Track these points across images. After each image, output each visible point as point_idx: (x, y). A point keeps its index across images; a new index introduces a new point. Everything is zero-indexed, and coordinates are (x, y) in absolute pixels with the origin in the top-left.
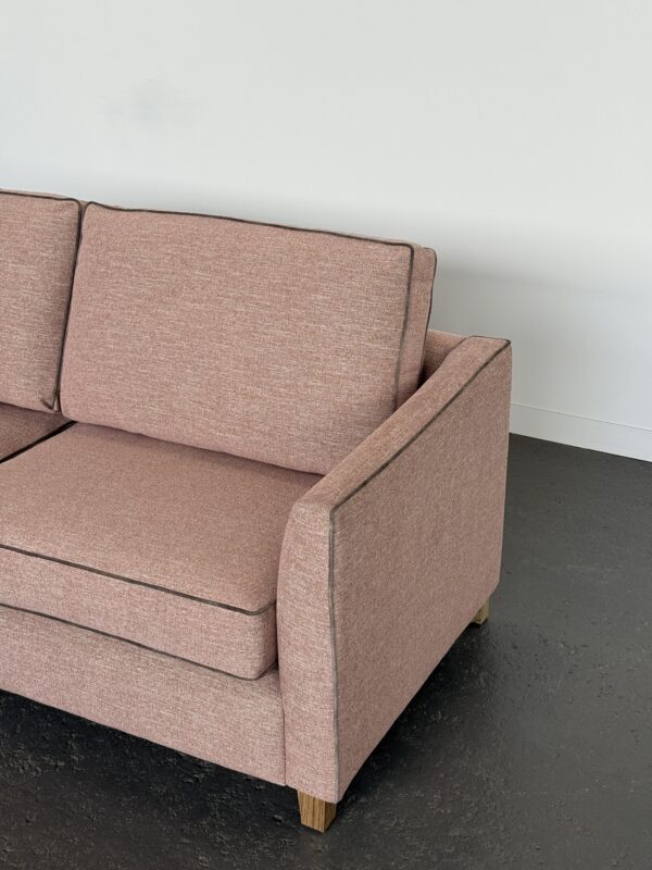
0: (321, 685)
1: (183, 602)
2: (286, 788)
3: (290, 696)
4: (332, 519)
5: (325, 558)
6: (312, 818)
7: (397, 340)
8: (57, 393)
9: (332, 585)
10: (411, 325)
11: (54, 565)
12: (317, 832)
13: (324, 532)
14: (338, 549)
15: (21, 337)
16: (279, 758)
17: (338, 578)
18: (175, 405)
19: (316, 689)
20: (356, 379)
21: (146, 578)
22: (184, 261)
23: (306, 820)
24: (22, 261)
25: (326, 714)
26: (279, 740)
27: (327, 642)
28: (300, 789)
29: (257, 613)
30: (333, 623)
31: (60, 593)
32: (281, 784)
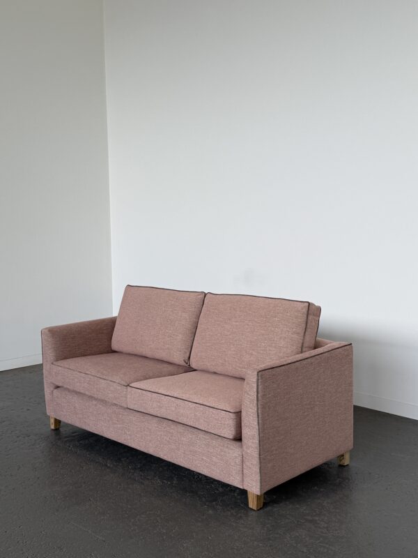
0: (254, 441)
1: (211, 409)
2: (244, 490)
3: (244, 447)
4: (258, 374)
5: (255, 390)
6: (253, 504)
7: (302, 334)
8: (189, 358)
9: (258, 400)
10: (308, 330)
11: (173, 399)
12: (254, 510)
13: (255, 380)
14: (260, 387)
15: (180, 337)
16: (241, 475)
17: (260, 398)
18: (226, 359)
19: (253, 443)
20: (287, 347)
21: (201, 402)
22: (234, 309)
23: (251, 506)
24: (184, 312)
25: (256, 454)
26: (241, 467)
27: (256, 423)
28: (248, 490)
29: (234, 413)
30: (258, 415)
31: (174, 409)
32: (241, 487)
